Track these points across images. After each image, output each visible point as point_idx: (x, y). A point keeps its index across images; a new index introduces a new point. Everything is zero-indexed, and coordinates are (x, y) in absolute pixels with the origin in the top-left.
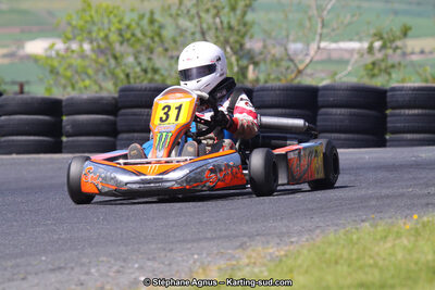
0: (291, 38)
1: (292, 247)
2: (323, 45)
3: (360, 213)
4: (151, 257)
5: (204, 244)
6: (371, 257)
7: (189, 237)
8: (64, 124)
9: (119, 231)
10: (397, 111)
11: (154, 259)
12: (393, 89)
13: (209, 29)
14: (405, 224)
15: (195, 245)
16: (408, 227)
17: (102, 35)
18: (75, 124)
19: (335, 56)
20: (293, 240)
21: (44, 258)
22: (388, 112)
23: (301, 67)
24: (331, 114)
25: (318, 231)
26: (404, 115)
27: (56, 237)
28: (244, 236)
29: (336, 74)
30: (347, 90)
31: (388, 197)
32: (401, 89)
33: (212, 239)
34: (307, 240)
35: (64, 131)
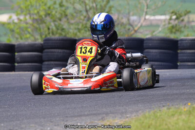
0: (131, 13)
1: (127, 119)
2: (147, 17)
3: (162, 102)
4: (56, 124)
5: (84, 118)
6: (166, 124)
7: (76, 114)
8: (16, 57)
9: (41, 111)
10: (184, 51)
11: (58, 125)
12: (182, 40)
13: (90, 9)
14: (184, 108)
15: (79, 118)
16: (185, 110)
17: (36, 12)
18: (21, 57)
19: (154, 23)
20: (128, 116)
21: (2, 125)
22: (179, 51)
23: (136, 29)
24: (150, 52)
25: (140, 112)
26: (187, 53)
27: (9, 114)
28: (104, 114)
29: (154, 32)
30: (158, 40)
31: (177, 94)
32: (186, 40)
33: (88, 115)
34: (135, 116)
35: (16, 60)
